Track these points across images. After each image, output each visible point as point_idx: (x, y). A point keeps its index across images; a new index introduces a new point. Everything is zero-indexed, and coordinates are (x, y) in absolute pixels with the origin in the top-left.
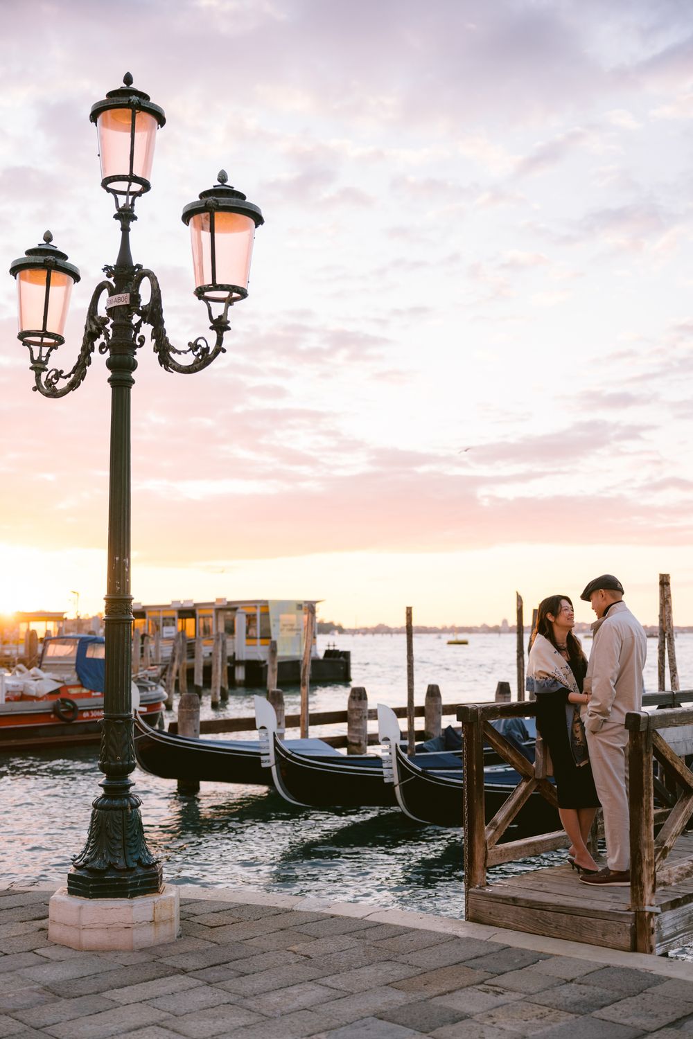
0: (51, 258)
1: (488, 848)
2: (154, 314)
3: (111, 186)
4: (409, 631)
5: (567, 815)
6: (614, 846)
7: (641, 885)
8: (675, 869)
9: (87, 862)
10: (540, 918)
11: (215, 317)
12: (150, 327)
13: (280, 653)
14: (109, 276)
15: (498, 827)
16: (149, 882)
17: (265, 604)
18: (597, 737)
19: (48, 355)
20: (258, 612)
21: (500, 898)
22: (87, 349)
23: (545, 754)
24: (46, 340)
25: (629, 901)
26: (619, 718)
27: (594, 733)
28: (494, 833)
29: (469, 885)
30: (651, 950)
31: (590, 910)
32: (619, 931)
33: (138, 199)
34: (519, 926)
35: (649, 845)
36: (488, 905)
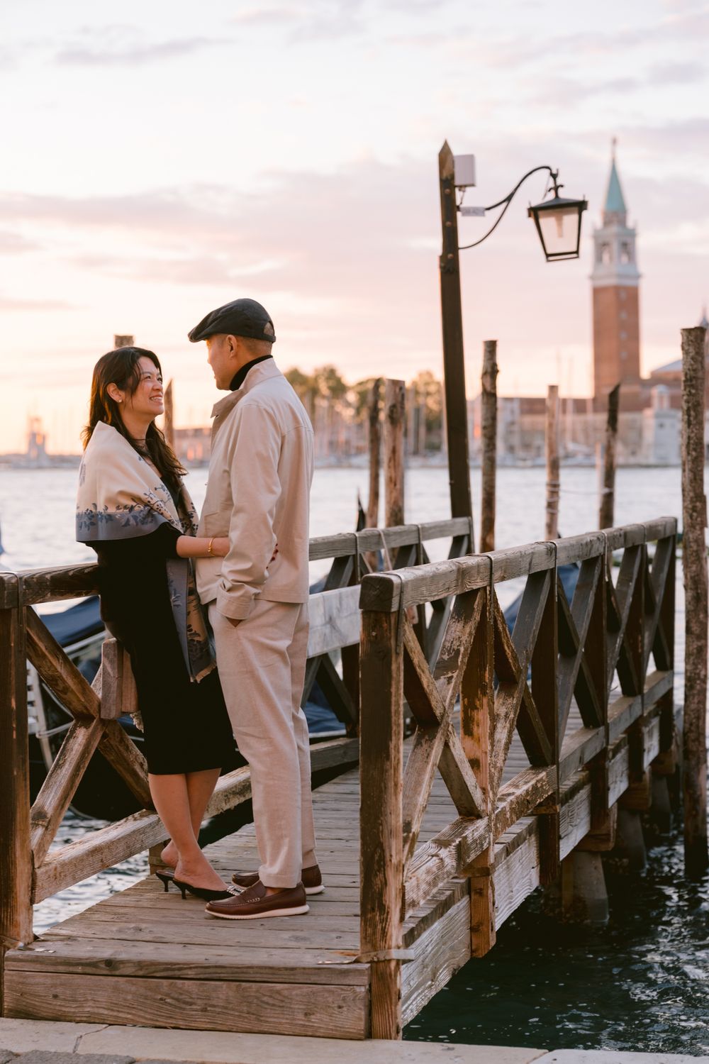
1: (36, 866)
5: (164, 787)
7: (382, 909)
10: (168, 995)
15: (50, 821)
18: (241, 632)
21: (78, 964)
27: (235, 622)
28: (44, 835)
30: (398, 1032)
31: (279, 969)
32: (341, 1003)
34: (121, 1015)
35: (397, 835)
36: (49, 981)
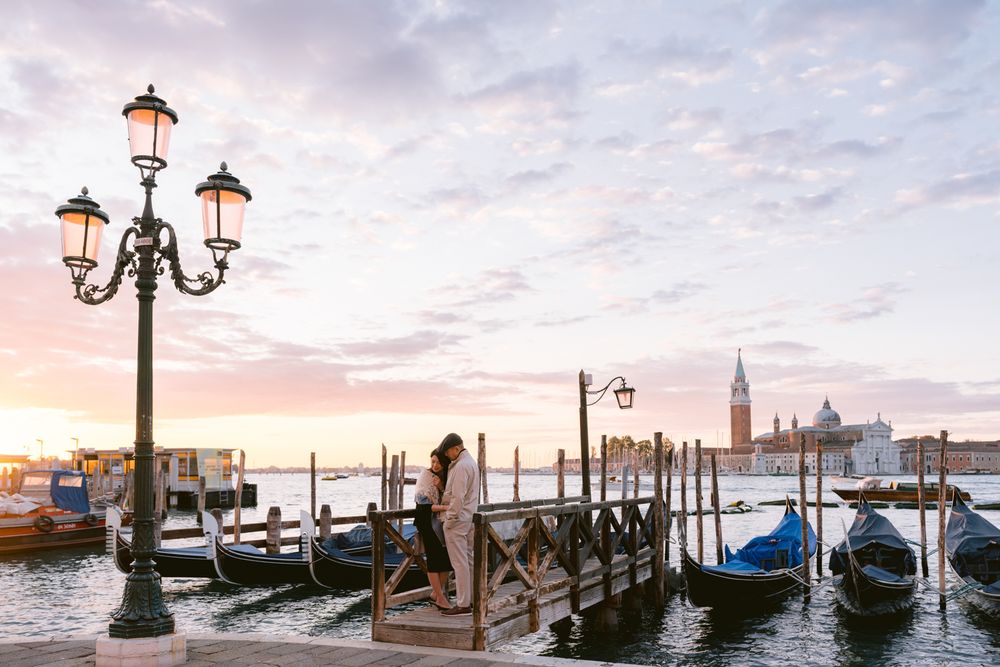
0: (89, 206)
1: (386, 597)
2: (171, 253)
3: (138, 162)
4: (313, 471)
5: (432, 577)
6: (461, 594)
7: (479, 612)
8: (497, 603)
9: (123, 616)
10: (419, 636)
11: (218, 260)
12: (169, 262)
13: (207, 486)
14: (135, 224)
15: (392, 585)
16: (168, 627)
17: (194, 451)
19: (85, 274)
20: (188, 457)
21: (394, 626)
22: (118, 273)
23: (420, 540)
24: (85, 264)
25: (472, 623)
26: (469, 517)
28: (390, 588)
29: (374, 620)
30: (484, 649)
32: (466, 639)
33: (157, 172)
35: (484, 590)
36: (386, 631)
